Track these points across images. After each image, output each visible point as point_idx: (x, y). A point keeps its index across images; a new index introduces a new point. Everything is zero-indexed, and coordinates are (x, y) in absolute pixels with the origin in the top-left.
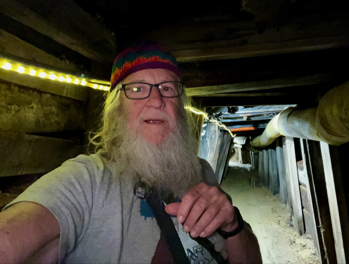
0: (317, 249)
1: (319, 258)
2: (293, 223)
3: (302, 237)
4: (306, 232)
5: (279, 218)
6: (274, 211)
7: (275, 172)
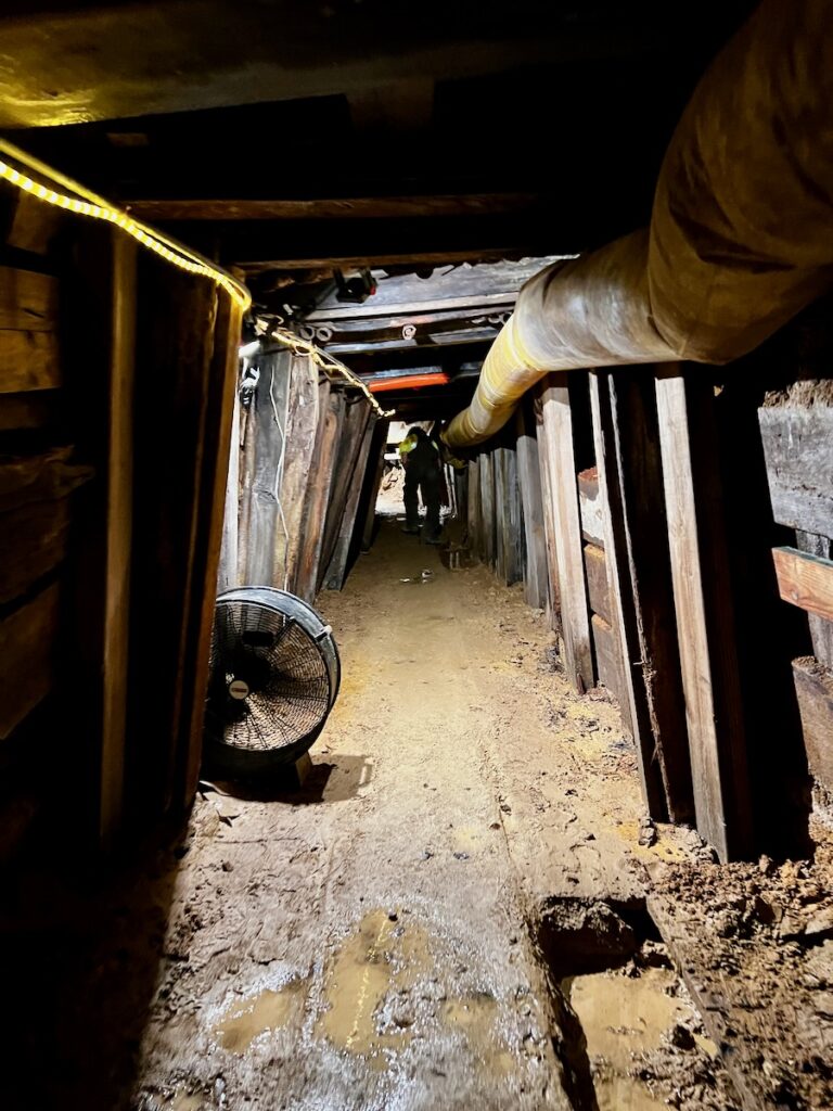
0: (632, 729)
1: (635, 756)
2: (562, 659)
3: (587, 697)
4: (600, 683)
5: (519, 649)
6: (506, 629)
7: (514, 519)
